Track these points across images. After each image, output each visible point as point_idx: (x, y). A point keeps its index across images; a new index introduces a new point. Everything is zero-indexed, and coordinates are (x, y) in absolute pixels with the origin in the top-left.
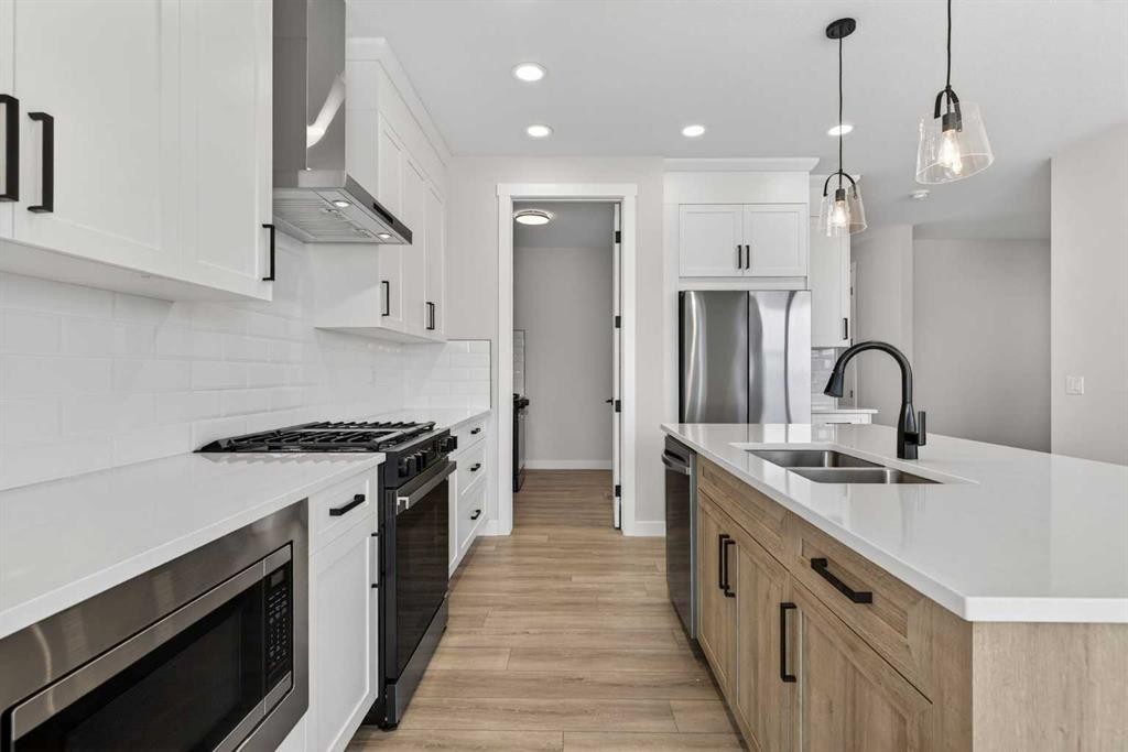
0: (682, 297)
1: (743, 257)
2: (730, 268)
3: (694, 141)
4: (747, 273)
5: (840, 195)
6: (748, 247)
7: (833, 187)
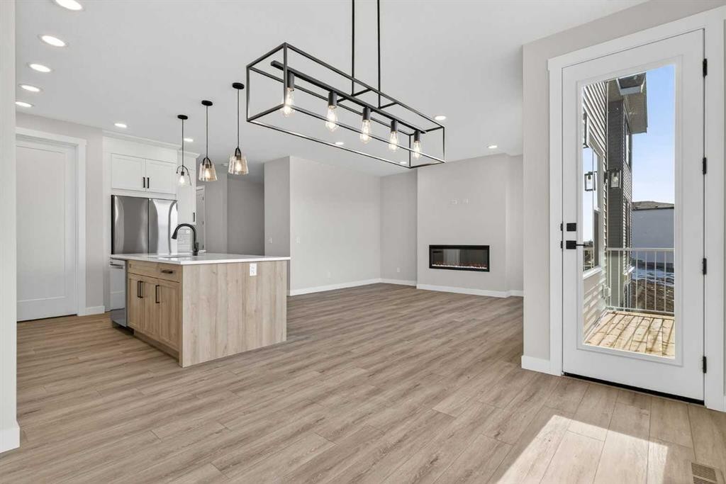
0: (113, 197)
1: (146, 183)
2: (139, 186)
3: (120, 130)
4: (148, 190)
5: (183, 173)
6: (148, 179)
7: (180, 170)
